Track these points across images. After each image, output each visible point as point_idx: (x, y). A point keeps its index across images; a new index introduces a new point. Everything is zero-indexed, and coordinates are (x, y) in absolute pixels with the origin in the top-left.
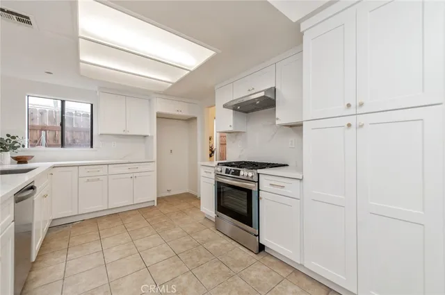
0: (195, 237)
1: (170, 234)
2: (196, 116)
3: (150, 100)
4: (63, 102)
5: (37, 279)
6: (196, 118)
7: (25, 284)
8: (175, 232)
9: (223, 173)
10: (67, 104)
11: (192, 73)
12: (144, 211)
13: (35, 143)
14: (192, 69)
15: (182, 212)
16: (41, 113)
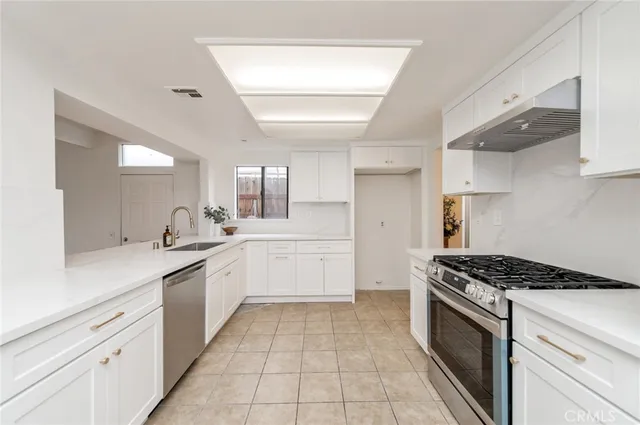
0: (386, 381)
1: (351, 358)
2: (418, 166)
3: (349, 152)
4: (263, 168)
5: (206, 364)
6: (420, 170)
7: (193, 364)
8: (360, 357)
9: (440, 278)
10: (267, 170)
11: (388, 98)
12: (336, 307)
13: (244, 213)
14: (384, 93)
15: (386, 323)
16: (254, 182)
